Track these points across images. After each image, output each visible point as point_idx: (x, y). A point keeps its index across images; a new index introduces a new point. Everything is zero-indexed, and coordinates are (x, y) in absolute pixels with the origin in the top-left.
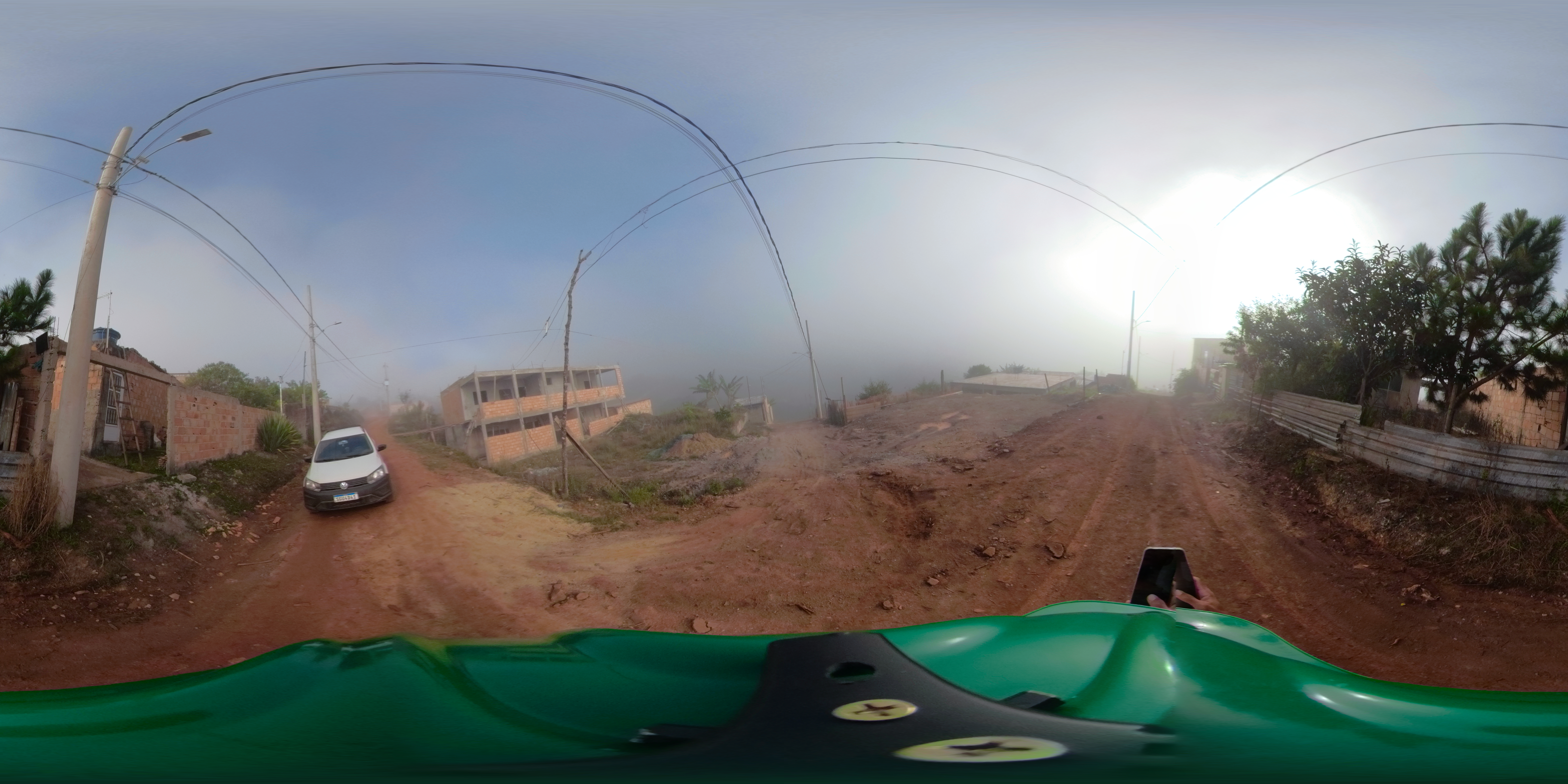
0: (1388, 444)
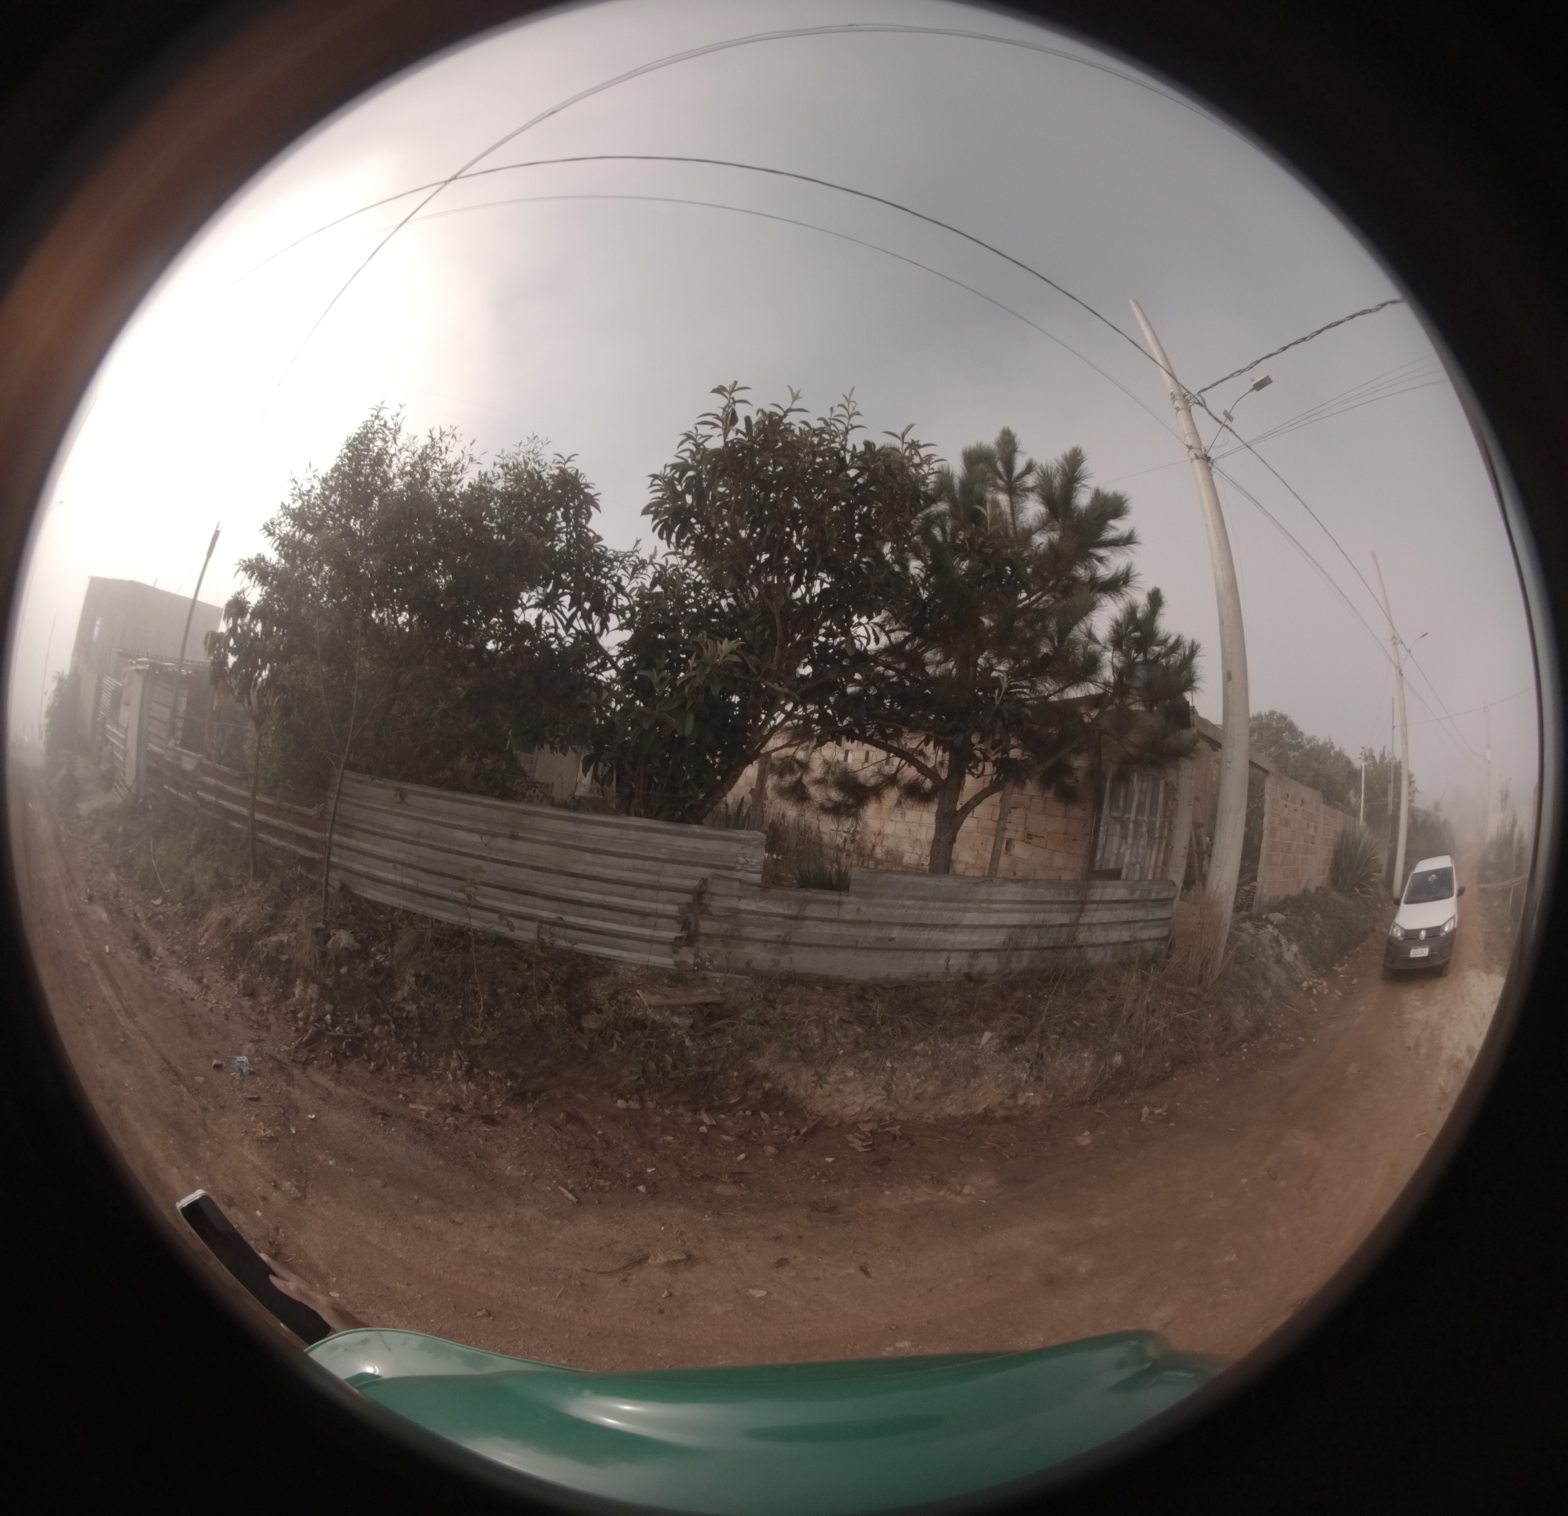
0: (868, 923)
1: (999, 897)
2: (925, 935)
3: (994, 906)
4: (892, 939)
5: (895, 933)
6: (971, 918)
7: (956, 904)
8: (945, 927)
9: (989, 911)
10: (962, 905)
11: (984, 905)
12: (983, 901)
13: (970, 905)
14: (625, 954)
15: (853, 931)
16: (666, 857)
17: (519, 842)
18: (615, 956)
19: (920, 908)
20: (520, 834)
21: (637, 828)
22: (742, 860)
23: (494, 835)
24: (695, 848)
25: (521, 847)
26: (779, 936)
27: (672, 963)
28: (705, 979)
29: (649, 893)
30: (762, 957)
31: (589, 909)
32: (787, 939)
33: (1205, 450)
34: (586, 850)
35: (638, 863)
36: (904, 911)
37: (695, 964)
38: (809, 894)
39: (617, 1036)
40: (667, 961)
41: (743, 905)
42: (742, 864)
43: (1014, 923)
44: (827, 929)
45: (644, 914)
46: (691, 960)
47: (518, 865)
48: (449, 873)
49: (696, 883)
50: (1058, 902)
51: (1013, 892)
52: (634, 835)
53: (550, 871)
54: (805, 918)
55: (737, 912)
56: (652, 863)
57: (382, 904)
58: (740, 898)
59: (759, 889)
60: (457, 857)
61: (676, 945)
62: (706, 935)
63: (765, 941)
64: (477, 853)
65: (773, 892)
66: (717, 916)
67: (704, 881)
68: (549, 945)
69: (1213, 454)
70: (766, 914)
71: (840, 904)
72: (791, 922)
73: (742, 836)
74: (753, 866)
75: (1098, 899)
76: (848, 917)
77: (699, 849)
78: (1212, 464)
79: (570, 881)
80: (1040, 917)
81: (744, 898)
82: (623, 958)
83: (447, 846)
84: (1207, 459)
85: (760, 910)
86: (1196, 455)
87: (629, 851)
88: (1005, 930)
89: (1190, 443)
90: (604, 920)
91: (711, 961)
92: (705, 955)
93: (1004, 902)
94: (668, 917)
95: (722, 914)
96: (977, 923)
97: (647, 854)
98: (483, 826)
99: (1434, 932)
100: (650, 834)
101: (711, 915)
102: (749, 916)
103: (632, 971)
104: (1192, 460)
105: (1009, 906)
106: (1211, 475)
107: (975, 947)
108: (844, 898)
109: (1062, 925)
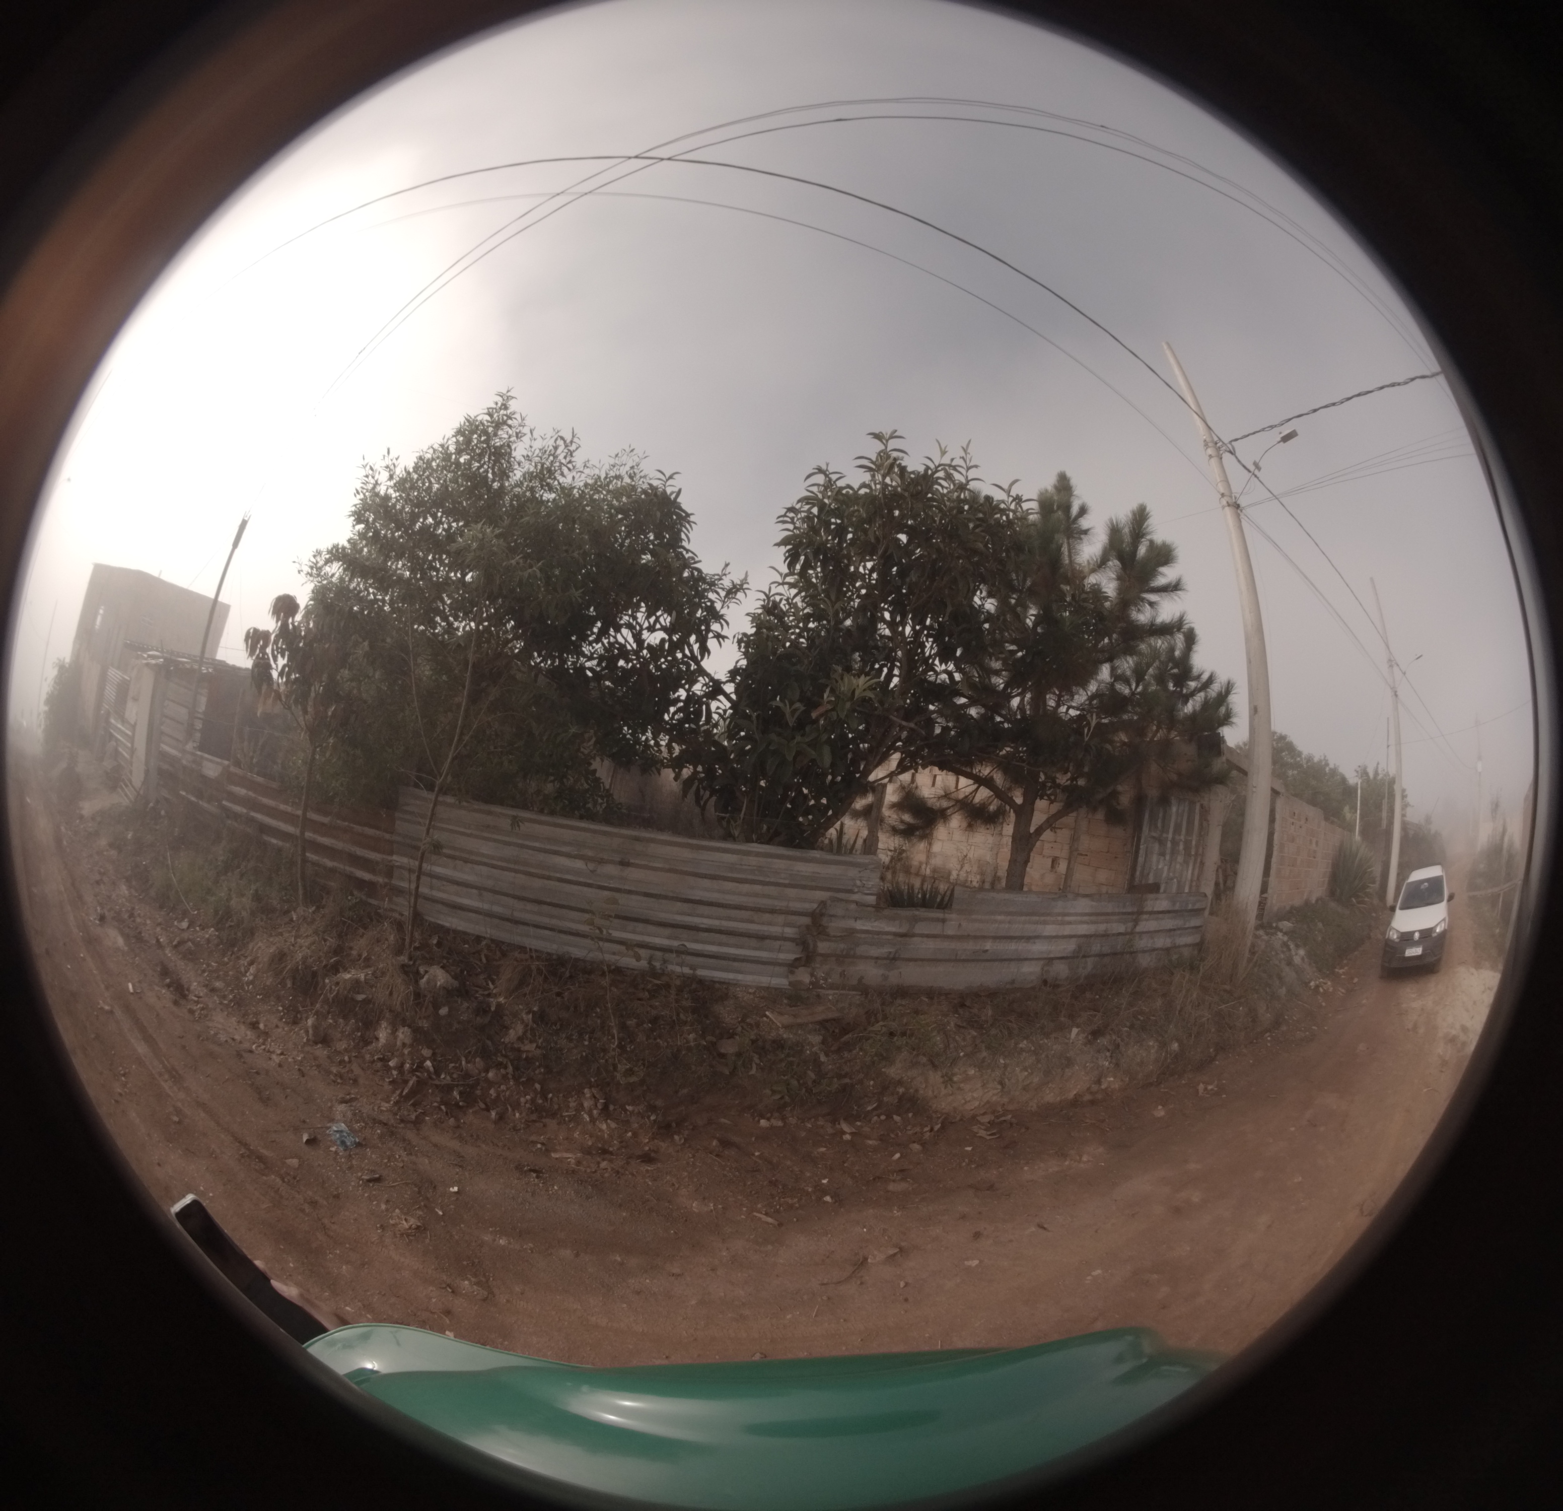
0: (967, 938)
1: (1072, 911)
2: (1012, 946)
3: (1067, 919)
4: (987, 951)
5: (988, 945)
6: (1050, 930)
7: (1037, 918)
8: (1029, 939)
9: (1063, 923)
10: (1042, 918)
11: (1060, 918)
12: (1059, 914)
13: (1048, 918)
14: (740, 977)
15: (953, 945)
16: (787, 882)
17: (630, 869)
18: (729, 979)
19: (1009, 922)
20: (632, 861)
21: (758, 854)
22: (858, 883)
23: (601, 862)
24: (813, 873)
25: (633, 874)
26: (890, 953)
27: (788, 983)
28: (818, 996)
29: (767, 917)
30: (872, 973)
31: (706, 934)
32: (897, 956)
33: (1236, 498)
34: (705, 876)
35: (758, 888)
36: (997, 925)
37: (811, 983)
38: (917, 913)
39: (756, 1059)
40: (780, 982)
41: (859, 925)
42: (859, 887)
43: (1083, 933)
44: (931, 944)
45: (761, 938)
46: (807, 979)
47: (630, 892)
48: (548, 900)
49: (815, 906)
50: (1119, 914)
51: (1083, 905)
52: (753, 861)
53: (666, 897)
54: (914, 935)
55: (852, 932)
56: (772, 888)
57: (465, 933)
58: (856, 919)
59: (873, 909)
60: (557, 884)
61: (793, 966)
62: (822, 955)
63: (877, 958)
64: (581, 880)
65: (887, 912)
66: (834, 936)
67: (823, 903)
68: (660, 971)
69: (1242, 502)
70: (879, 933)
71: (944, 921)
72: (900, 939)
73: (859, 860)
74: (869, 889)
75: (1150, 909)
76: (950, 932)
77: (818, 873)
78: (1241, 511)
79: (686, 907)
80: (1102, 928)
81: (861, 918)
82: (738, 980)
83: (547, 873)
84: (1237, 506)
85: (874, 929)
86: (1228, 502)
87: (750, 877)
88: (1074, 940)
89: (1222, 491)
90: (720, 944)
91: (825, 979)
92: (820, 974)
93: (1076, 914)
94: (785, 939)
95: (839, 934)
96: (1054, 934)
97: (768, 880)
98: (590, 853)
99: (1426, 934)
100: (769, 860)
101: (828, 935)
102: (863, 936)
103: (750, 993)
104: (1223, 507)
105: (1079, 918)
106: (1240, 521)
107: (1052, 956)
108: (947, 916)
109: (1119, 934)
